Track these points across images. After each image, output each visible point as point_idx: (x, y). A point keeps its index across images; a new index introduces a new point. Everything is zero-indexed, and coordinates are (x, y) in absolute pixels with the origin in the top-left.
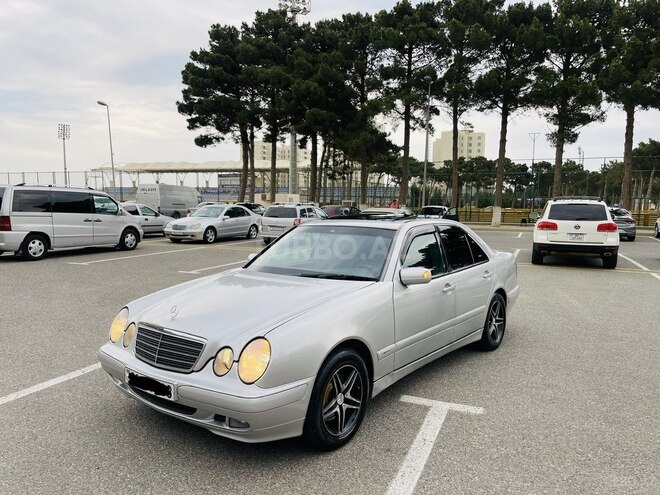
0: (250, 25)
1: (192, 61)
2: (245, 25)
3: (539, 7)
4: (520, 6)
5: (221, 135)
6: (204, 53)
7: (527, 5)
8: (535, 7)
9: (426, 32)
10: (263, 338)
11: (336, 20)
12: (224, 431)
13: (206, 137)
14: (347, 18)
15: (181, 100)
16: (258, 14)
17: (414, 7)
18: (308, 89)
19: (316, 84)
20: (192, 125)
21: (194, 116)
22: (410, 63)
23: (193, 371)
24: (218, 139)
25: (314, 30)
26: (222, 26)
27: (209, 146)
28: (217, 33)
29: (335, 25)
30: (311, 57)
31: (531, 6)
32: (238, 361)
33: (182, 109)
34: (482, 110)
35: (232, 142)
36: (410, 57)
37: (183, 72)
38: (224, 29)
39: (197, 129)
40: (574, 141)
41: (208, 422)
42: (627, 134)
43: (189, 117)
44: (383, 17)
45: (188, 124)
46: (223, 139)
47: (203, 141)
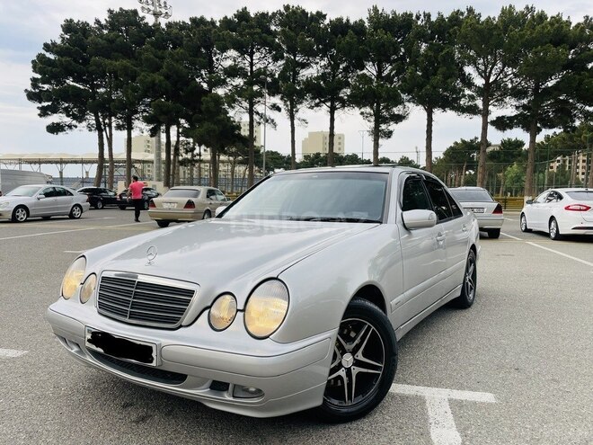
0: (103, 22)
1: (43, 52)
2: (98, 22)
3: (356, 22)
4: (340, 20)
5: (74, 122)
6: (54, 44)
7: (344, 21)
8: (352, 22)
9: (260, 38)
10: (276, 279)
11: (183, 22)
12: (225, 403)
13: (58, 124)
14: (193, 20)
15: (30, 88)
16: (110, 11)
17: (252, 16)
18: (153, 81)
19: (162, 78)
20: (44, 112)
21: (45, 104)
22: (252, 64)
23: (181, 326)
24: (70, 127)
25: (163, 30)
26: (76, 21)
27: (60, 134)
28: (69, 27)
29: (183, 26)
30: (160, 53)
31: (348, 21)
32: (244, 310)
33: (31, 96)
34: (312, 108)
35: (86, 130)
36: (252, 60)
37: (33, 62)
38: (78, 24)
39: (49, 117)
40: (389, 137)
41: (201, 392)
42: (427, 131)
43: (40, 105)
44: (226, 21)
45: (39, 112)
46: (76, 127)
47: (55, 129)
